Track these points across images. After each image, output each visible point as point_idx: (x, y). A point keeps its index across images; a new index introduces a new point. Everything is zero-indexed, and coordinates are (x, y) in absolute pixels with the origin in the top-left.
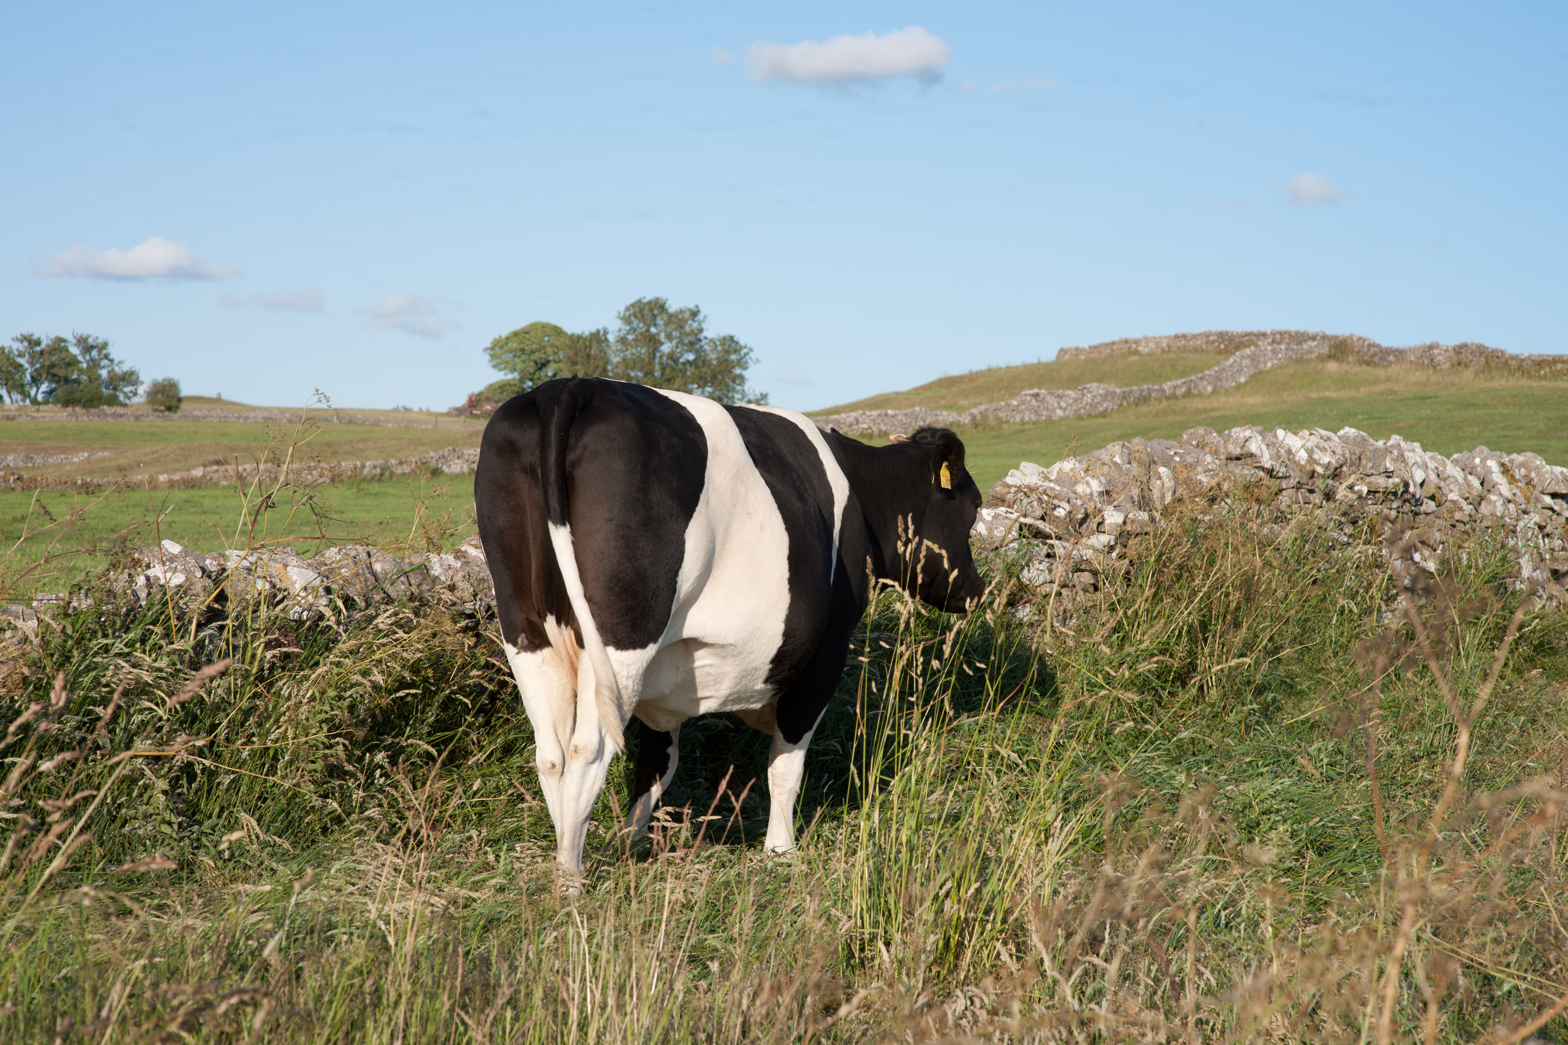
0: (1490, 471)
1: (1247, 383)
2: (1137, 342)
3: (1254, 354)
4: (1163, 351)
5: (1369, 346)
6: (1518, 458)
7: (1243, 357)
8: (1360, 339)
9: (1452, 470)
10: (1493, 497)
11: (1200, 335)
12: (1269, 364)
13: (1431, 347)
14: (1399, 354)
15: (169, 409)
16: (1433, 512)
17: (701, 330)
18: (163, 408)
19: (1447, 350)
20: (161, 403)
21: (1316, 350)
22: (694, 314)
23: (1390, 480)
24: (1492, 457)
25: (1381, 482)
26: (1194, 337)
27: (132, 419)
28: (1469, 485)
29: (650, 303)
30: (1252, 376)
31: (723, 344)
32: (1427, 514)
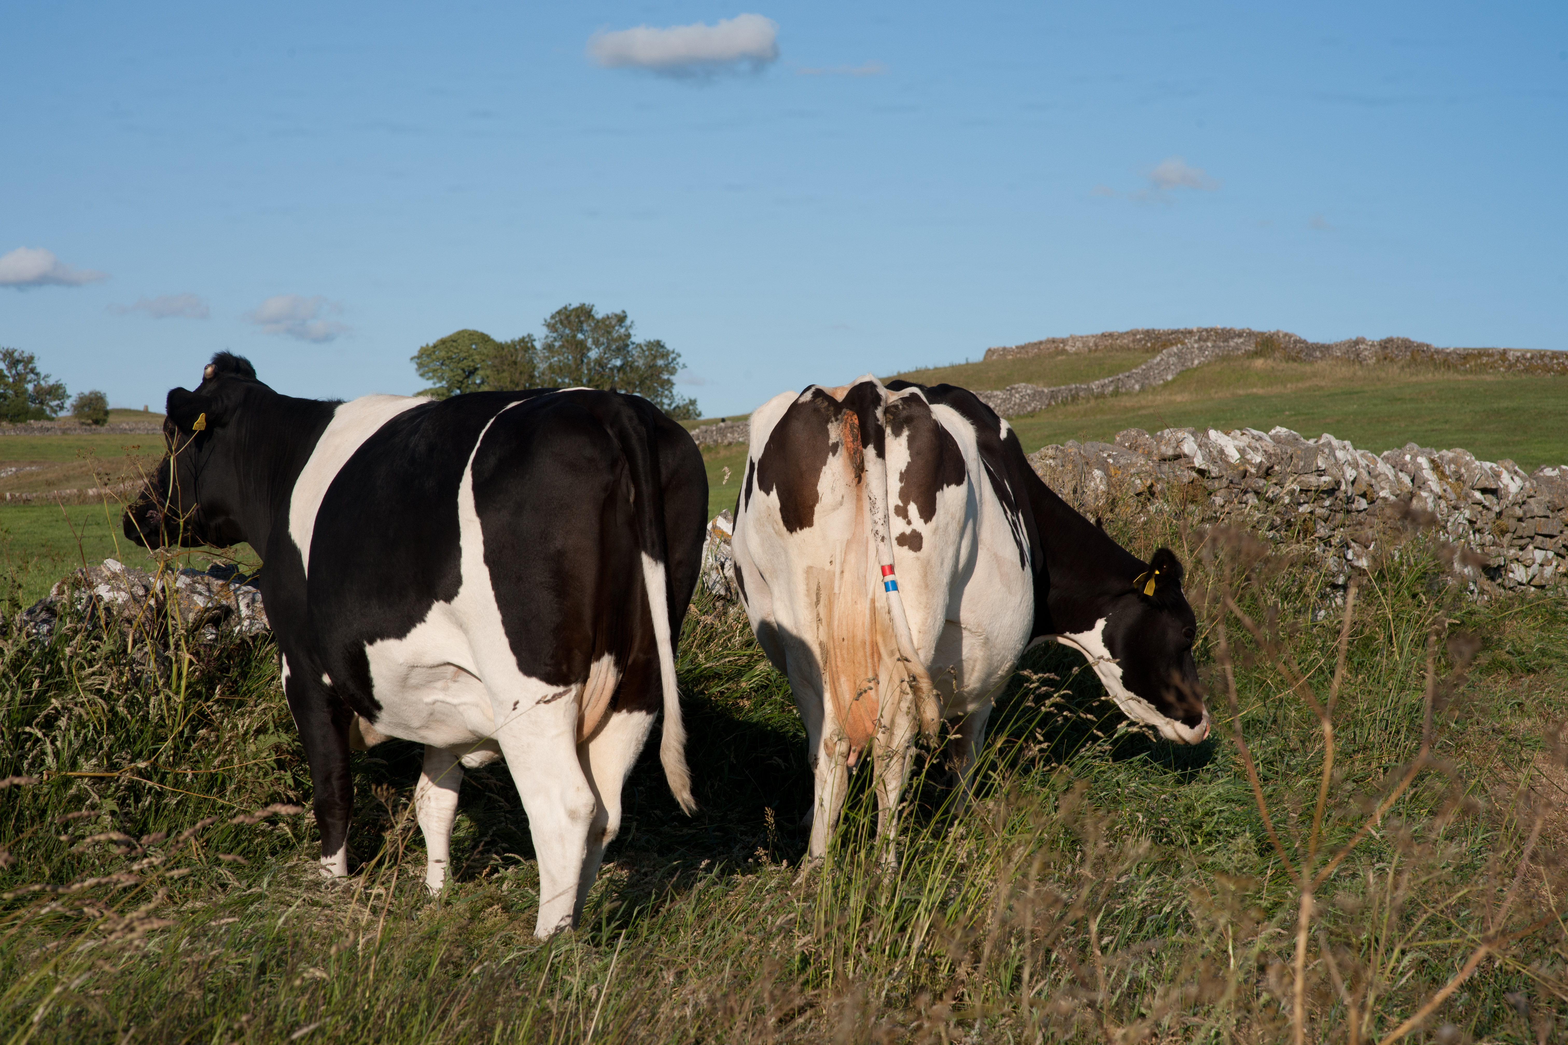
0: (1420, 468)
1: (1174, 381)
2: (1064, 341)
3: (1180, 351)
4: (1090, 350)
5: (1296, 342)
6: (1448, 454)
7: (1170, 355)
8: (1286, 335)
9: (1383, 467)
10: (1424, 494)
11: (1127, 333)
12: (1196, 362)
13: (1357, 342)
14: (1325, 349)
15: (96, 422)
16: (1365, 510)
17: (629, 336)
18: (90, 421)
19: (1372, 345)
20: (88, 417)
21: (1243, 347)
22: (621, 319)
23: (1323, 479)
24: (1422, 454)
25: (1313, 480)
26: (1121, 335)
27: (59, 433)
28: (1399, 481)
29: (576, 309)
30: (1178, 374)
31: (650, 349)
32: (1359, 512)
